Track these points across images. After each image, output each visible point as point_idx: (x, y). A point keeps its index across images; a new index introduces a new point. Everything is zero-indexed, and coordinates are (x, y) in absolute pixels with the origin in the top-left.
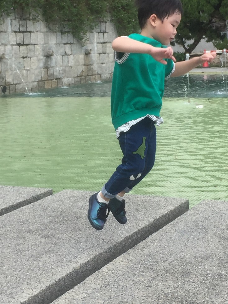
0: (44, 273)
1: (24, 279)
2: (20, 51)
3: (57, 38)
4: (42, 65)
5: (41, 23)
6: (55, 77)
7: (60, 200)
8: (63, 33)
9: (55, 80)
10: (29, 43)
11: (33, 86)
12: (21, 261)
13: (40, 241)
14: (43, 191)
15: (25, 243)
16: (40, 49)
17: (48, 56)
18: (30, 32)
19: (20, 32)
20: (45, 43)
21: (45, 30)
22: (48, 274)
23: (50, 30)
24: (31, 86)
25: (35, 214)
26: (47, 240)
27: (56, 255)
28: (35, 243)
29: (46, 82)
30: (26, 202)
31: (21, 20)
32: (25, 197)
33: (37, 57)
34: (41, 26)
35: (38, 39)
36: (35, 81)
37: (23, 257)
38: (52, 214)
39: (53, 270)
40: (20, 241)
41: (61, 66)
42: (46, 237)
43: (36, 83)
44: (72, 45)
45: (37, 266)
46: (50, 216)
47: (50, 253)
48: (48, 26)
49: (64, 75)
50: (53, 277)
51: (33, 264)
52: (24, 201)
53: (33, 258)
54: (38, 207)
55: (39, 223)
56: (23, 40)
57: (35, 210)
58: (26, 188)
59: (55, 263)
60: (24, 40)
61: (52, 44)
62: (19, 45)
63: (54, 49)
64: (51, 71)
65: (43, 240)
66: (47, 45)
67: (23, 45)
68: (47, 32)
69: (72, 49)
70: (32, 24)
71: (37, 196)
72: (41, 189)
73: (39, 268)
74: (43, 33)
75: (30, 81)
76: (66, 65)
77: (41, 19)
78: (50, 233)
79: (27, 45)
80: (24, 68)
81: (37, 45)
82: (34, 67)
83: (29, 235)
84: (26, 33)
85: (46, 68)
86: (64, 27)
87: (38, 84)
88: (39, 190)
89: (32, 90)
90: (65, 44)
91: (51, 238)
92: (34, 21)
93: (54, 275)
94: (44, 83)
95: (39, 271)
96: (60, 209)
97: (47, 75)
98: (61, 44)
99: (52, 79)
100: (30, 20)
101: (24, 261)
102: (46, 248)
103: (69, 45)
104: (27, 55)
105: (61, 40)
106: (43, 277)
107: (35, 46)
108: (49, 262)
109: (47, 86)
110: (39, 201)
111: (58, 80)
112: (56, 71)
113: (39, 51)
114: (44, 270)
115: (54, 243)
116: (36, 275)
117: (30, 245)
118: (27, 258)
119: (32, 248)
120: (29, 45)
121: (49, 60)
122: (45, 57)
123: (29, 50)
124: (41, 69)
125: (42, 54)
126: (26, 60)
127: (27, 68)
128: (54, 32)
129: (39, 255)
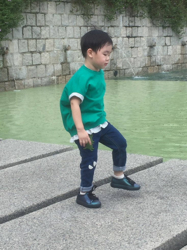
0: (163, 229)
1: (147, 232)
2: (129, 42)
3: (159, 31)
4: (146, 53)
5: (146, 19)
6: (157, 64)
7: (170, 168)
8: (164, 27)
9: (156, 67)
10: (136, 36)
11: (139, 71)
12: (143, 217)
13: (157, 201)
14: (155, 159)
15: (144, 202)
16: (145, 40)
17: (152, 47)
18: (138, 27)
19: (129, 27)
20: (149, 36)
21: (149, 25)
22: (166, 230)
23: (154, 25)
24: (137, 71)
25: (151, 178)
26: (162, 201)
27: (171, 214)
28: (153, 203)
29: (149, 68)
30: (141, 167)
31: (130, 17)
32: (141, 163)
33: (142, 47)
34: (146, 22)
35: (144, 33)
36: (140, 67)
37: (144, 213)
38: (165, 179)
39: (170, 227)
40: (140, 200)
41: (162, 55)
42: (162, 198)
43: (141, 69)
44: (171, 37)
45: (156, 222)
46: (163, 181)
47: (166, 212)
48: (152, 22)
49: (163, 63)
50: (171, 233)
51: (153, 220)
53: (152, 215)
54: (152, 172)
55: (154, 186)
56: (131, 33)
57: (151, 174)
58: (141, 156)
60: (133, 33)
61: (155, 36)
62: (128, 37)
63: (156, 40)
64: (153, 59)
65: (159, 200)
66: (151, 37)
67: (132, 37)
68: (151, 26)
69: (171, 40)
70: (139, 20)
71: (150, 163)
72: (153, 157)
73: (158, 225)
74: (148, 27)
75: (136, 67)
76: (166, 54)
77: (147, 16)
78: (164, 195)
79: (135, 37)
80: (132, 56)
81: (143, 37)
82: (140, 56)
83: (147, 196)
84: (134, 28)
85: (150, 56)
86: (165, 23)
87: (143, 69)
88: (152, 158)
89: (138, 74)
90: (165, 37)
91: (165, 199)
92: (141, 18)
93: (171, 231)
94: (148, 68)
96: (171, 175)
97: (150, 62)
98: (162, 36)
99: (154, 65)
100: (137, 17)
101: (145, 217)
102: (162, 208)
103: (168, 38)
104: (135, 45)
105: (162, 33)
106: (163, 233)
107: (141, 38)
108: (167, 220)
109: (150, 71)
110: (153, 168)
111: (159, 66)
112: (158, 59)
113: (144, 43)
114: (163, 227)
115: (169, 204)
116: (156, 230)
117: (149, 204)
118: (148, 215)
119: (151, 207)
120: (137, 37)
121: (152, 50)
122: (149, 48)
123: (136, 42)
124: (145, 57)
125: (146, 45)
126: (134, 49)
127: (134, 56)
128: (157, 27)
129: (157, 213)
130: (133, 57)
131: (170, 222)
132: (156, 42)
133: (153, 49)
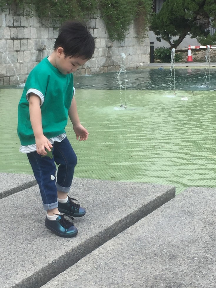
0: (38, 256)
1: (19, 261)
2: (13, 45)
3: (49, 33)
4: (34, 58)
5: (34, 19)
8: (55, 28)
12: (16, 244)
13: (33, 225)
15: (19, 228)
16: (33, 43)
18: (24, 27)
19: (14, 28)
20: (38, 38)
21: (37, 25)
22: (41, 257)
23: (43, 25)
24: (24, 78)
25: (29, 200)
27: (49, 238)
28: (29, 227)
30: (19, 188)
31: (15, 15)
33: (30, 50)
34: (34, 21)
35: (32, 34)
36: (27, 74)
37: (17, 240)
39: (46, 253)
40: (14, 225)
42: (39, 221)
45: (31, 249)
47: (44, 236)
48: (41, 22)
50: (46, 260)
51: (27, 247)
52: (18, 187)
53: (27, 241)
54: (31, 193)
55: (32, 209)
56: (16, 34)
57: (29, 195)
58: (20, 175)
59: (48, 247)
60: (18, 34)
61: (44, 38)
62: (13, 39)
65: (37, 224)
66: (39, 39)
67: (17, 39)
68: (40, 27)
70: (26, 19)
71: (30, 182)
73: (32, 251)
74: (36, 28)
75: (23, 74)
77: (34, 15)
79: (20, 39)
81: (30, 39)
82: (27, 60)
83: (23, 220)
84: (20, 28)
86: (56, 23)
92: (28, 17)
93: (47, 258)
95: (33, 254)
98: (53, 39)
100: (23, 15)
101: (18, 244)
102: (39, 232)
104: (21, 49)
105: (53, 35)
106: (37, 260)
107: (28, 40)
108: (43, 245)
110: (33, 188)
113: (32, 45)
114: (38, 253)
116: (30, 258)
117: (24, 229)
118: (21, 241)
119: (26, 232)
120: (23, 39)
121: (41, 54)
122: (38, 51)
123: (22, 44)
124: (34, 62)
125: (35, 48)
126: (20, 53)
127: (21, 61)
128: (46, 27)
129: (32, 238)
130: (18, 62)
131: (47, 247)
132: (46, 44)
133: (43, 53)
